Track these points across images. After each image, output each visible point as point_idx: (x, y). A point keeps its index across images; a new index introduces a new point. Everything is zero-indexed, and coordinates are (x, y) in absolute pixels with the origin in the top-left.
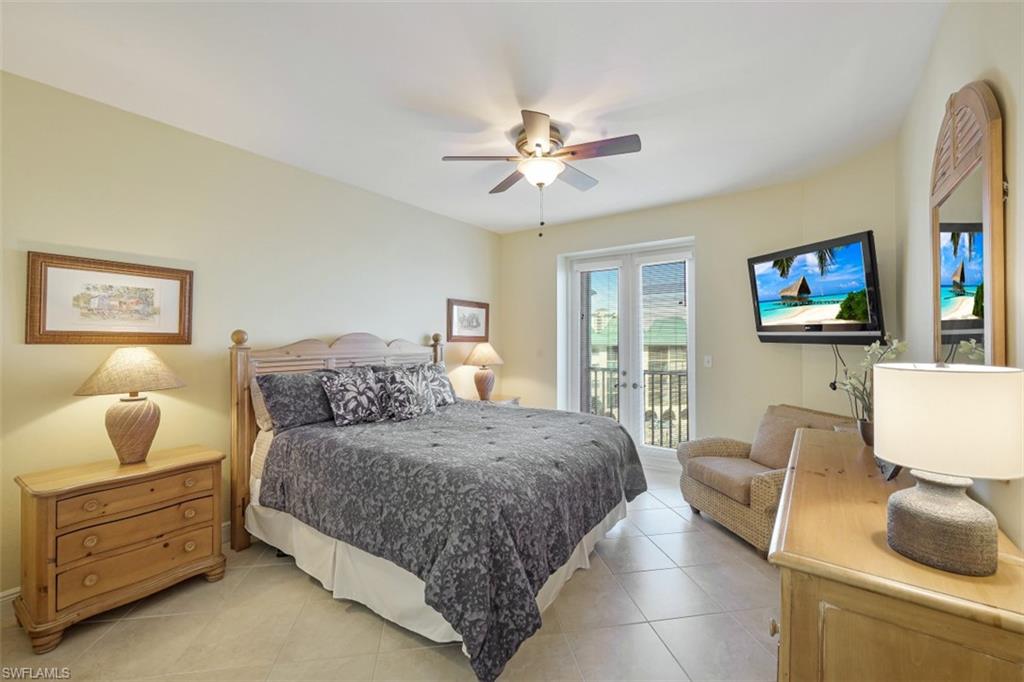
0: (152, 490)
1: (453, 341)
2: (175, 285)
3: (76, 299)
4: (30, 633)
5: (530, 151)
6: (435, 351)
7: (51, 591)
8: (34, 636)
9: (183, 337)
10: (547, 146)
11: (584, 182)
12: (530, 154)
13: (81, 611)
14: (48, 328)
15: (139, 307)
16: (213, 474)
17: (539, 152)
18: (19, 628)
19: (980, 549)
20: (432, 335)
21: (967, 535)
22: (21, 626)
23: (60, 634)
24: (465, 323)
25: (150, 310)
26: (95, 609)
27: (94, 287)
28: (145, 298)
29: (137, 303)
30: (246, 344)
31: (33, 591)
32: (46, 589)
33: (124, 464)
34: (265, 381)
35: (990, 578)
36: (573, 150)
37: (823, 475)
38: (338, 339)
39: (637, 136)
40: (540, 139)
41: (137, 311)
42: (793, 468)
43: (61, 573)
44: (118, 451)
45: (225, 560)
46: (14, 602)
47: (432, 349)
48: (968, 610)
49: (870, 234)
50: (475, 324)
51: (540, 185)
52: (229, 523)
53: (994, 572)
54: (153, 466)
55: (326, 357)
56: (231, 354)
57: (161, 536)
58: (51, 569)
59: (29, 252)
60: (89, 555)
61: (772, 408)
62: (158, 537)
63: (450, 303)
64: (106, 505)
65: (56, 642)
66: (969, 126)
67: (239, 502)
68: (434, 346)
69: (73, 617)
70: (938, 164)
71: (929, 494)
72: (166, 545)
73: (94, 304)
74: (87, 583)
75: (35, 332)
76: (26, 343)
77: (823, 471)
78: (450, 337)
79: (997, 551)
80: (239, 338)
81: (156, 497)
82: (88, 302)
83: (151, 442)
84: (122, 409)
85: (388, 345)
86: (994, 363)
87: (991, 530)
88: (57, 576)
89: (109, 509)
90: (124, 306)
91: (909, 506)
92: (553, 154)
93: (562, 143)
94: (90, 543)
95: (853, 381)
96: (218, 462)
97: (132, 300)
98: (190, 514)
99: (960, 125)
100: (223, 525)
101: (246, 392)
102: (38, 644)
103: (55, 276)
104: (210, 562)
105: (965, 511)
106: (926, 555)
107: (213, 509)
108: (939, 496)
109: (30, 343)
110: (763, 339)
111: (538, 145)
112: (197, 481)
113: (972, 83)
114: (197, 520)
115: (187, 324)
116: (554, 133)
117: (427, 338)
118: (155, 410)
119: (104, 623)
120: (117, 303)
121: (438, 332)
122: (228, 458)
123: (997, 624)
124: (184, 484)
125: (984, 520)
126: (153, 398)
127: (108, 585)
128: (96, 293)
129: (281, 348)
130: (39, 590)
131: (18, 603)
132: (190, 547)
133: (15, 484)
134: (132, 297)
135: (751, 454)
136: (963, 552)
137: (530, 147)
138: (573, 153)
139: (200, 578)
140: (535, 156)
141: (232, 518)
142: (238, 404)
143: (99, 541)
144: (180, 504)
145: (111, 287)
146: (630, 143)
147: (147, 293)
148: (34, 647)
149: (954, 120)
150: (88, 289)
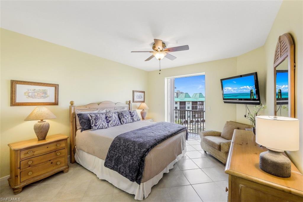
0: (48, 147)
1: (134, 102)
2: (53, 88)
3: (25, 93)
4: (13, 189)
5: (156, 49)
6: (129, 105)
7: (19, 177)
8: (14, 189)
9: (56, 104)
10: (161, 48)
11: (172, 58)
12: (157, 50)
13: (27, 182)
14: (17, 102)
15: (43, 95)
16: (65, 143)
17: (159, 50)
18: (9, 187)
19: (286, 170)
20: (128, 101)
21: (282, 166)
22: (10, 186)
23: (21, 189)
24: (138, 97)
25: (46, 96)
26: (32, 181)
27: (30, 90)
28: (45, 93)
29: (43, 94)
30: (74, 105)
31: (14, 176)
32: (17, 176)
33: (39, 140)
34: (79, 115)
35: (289, 178)
36: (169, 49)
37: (241, 145)
38: (101, 103)
39: (188, 45)
40: (159, 46)
41: (43, 96)
42: (233, 142)
43: (22, 172)
44: (37, 136)
45: (69, 167)
46: (8, 179)
47: (128, 105)
48: (282, 188)
49: (256, 73)
50: (141, 97)
51: (160, 59)
52: (70, 156)
53: (290, 176)
54: (48, 141)
55: (97, 108)
56: (70, 108)
57: (50, 160)
58: (19, 171)
59: (11, 80)
60: (30, 166)
61: (228, 122)
62: (49, 161)
63: (133, 92)
64: (34, 152)
65: (20, 191)
66: (284, 46)
67: (73, 150)
68: (129, 104)
69: (25, 184)
70: (276, 55)
71: (271, 154)
72: (52, 163)
73: (30, 94)
74: (29, 174)
75: (13, 103)
76: (11, 106)
77: (241, 144)
78: (133, 101)
79: (291, 171)
80: (72, 103)
81: (49, 149)
82: (28, 94)
83: (47, 134)
84: (39, 124)
85: (116, 104)
86: (291, 117)
87: (289, 165)
88: (20, 172)
89: (35, 153)
90: (39, 95)
91: (266, 157)
92: (163, 50)
93: (166, 47)
94: (30, 163)
95: (251, 117)
96: (66, 139)
97: (41, 93)
98: (59, 154)
99: (282, 45)
100: (68, 156)
101: (74, 119)
102: (15, 191)
103: (19, 87)
104: (64, 167)
105: (282, 159)
106: (270, 171)
107: (65, 152)
108: (274, 155)
109: (12, 106)
110: (225, 102)
111: (159, 48)
112: (60, 144)
113: (285, 34)
114: (60, 156)
115: (57, 99)
116: (163, 45)
117: (127, 102)
118: (48, 124)
119: (34, 185)
120: (37, 94)
121: (130, 100)
122: (69, 138)
123: (290, 193)
124: (57, 145)
125: (287, 162)
126: (47, 121)
127: (35, 175)
128: (31, 91)
129: (84, 106)
130: (16, 176)
131: (9, 180)
132: (58, 163)
133: (8, 146)
134: (41, 92)
135: (221, 135)
136: (281, 171)
137: (157, 48)
138: (169, 50)
139: (62, 172)
140: (158, 51)
141: (71, 154)
142: (72, 122)
143: (32, 162)
144: (56, 151)
145: (35, 89)
146: (186, 48)
147: (46, 91)
148: (14, 192)
149: (280, 44)
150: (28, 90)
